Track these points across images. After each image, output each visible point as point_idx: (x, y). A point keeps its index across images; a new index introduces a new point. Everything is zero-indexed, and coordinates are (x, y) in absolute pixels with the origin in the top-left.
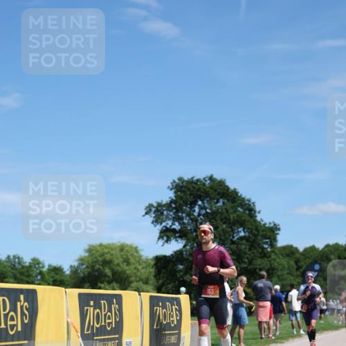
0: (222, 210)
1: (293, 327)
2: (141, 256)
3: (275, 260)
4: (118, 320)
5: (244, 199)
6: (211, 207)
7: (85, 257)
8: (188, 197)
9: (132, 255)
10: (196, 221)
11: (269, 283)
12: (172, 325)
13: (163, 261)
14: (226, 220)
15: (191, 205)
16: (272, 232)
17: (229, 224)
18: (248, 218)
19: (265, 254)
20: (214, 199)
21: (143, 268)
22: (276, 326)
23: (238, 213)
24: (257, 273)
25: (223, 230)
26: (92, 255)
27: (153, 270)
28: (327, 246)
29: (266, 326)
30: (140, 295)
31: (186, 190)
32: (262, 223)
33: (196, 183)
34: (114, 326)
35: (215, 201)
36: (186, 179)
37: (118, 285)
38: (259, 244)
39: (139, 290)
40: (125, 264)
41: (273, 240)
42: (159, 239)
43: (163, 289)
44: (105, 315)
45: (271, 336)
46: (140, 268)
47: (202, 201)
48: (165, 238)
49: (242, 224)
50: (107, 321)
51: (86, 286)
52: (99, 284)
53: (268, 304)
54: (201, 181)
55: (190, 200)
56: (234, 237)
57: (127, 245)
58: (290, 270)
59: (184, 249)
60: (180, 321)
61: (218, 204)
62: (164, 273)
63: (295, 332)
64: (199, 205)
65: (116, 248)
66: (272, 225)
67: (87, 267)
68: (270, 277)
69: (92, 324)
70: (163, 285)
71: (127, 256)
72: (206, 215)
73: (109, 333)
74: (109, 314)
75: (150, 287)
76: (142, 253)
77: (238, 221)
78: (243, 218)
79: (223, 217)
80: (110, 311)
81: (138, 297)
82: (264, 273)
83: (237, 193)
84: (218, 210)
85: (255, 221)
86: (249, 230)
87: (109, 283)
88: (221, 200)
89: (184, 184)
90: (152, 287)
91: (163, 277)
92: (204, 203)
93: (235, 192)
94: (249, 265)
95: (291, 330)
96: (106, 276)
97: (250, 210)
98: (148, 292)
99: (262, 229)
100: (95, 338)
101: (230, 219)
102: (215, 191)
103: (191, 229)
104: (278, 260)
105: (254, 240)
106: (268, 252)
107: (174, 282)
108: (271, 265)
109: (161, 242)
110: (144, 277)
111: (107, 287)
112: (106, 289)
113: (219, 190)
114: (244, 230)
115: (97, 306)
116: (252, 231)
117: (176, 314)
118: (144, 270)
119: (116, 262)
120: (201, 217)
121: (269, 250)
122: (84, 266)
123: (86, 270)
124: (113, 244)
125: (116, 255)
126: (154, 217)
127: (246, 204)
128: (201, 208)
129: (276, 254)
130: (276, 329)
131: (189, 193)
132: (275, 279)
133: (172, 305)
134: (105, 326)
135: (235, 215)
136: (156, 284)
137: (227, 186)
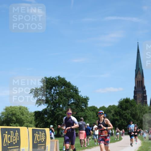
0: (64, 91)
1: (95, 142)
2: (29, 111)
3: (87, 112)
4: (18, 139)
5: (73, 86)
6: (59, 89)
7: (4, 112)
8: (49, 85)
9: (24, 111)
10: (53, 96)
11: (84, 123)
12: (42, 142)
13: (38, 114)
14: (65, 95)
15: (50, 89)
16: (85, 100)
17: (67, 97)
18: (75, 94)
19: (82, 110)
20: (60, 86)
21: (29, 117)
22: (88, 142)
23: (71, 92)
24: (79, 118)
25: (64, 100)
26: (7, 111)
27: (33, 118)
28: (110, 106)
29: (83, 141)
30: (28, 128)
31: (48, 82)
32: (81, 96)
33: (52, 79)
34: (16, 142)
35: (61, 87)
36: (48, 78)
37: (19, 124)
38: (80, 106)
39: (27, 127)
40: (22, 115)
41: (86, 104)
42: (36, 104)
43: (38, 126)
44: (13, 137)
45: (85, 146)
46: (28, 116)
47: (55, 87)
48: (39, 103)
49: (73, 97)
50: (14, 140)
51: (4, 125)
52: (10, 124)
53: (84, 132)
54: (55, 79)
55: (50, 87)
56: (69, 103)
57: (22, 107)
58: (94, 117)
59: (47, 108)
60: (45, 140)
61: (62, 89)
62: (39, 119)
63: (96, 144)
64: (54, 89)
65: (17, 108)
66: (86, 97)
67: (5, 117)
68: (85, 120)
69: (7, 142)
70: (38, 124)
71: (22, 111)
72: (57, 93)
73: (14, 145)
74: (14, 137)
75: (32, 125)
76: (29, 110)
77: (71, 96)
78: (73, 94)
79: (64, 94)
80: (15, 136)
81: (27, 129)
82: (82, 118)
83: (70, 84)
84: (62, 91)
85: (78, 96)
86: (76, 100)
87: (15, 123)
88: (63, 87)
89: (47, 80)
90: (33, 125)
91: (38, 121)
92: (56, 88)
93: (69, 83)
94: (76, 115)
95: (94, 143)
96: (13, 120)
97: (76, 91)
98: (32, 127)
99: (81, 99)
100: (8, 148)
101: (67, 95)
102: (61, 82)
103: (50, 99)
104: (88, 112)
105: (78, 104)
106: (84, 109)
107: (43, 123)
108: (85, 115)
109: (37, 105)
110: (30, 121)
111: (14, 125)
112: (13, 126)
113: (62, 82)
114: (73, 100)
115: (9, 133)
116: (77, 100)
117: (44, 137)
118: (30, 118)
119: (18, 114)
120: (55, 94)
121: (84, 108)
122: (4, 116)
123: (5, 118)
124: (16, 106)
125: (18, 111)
126: (34, 94)
127: (74, 88)
128: (55, 90)
129: (88, 110)
130: (88, 143)
131: (49, 84)
132: (87, 121)
133: (42, 132)
134: (13, 142)
135: (69, 93)
136: (35, 124)
137: (66, 81)
